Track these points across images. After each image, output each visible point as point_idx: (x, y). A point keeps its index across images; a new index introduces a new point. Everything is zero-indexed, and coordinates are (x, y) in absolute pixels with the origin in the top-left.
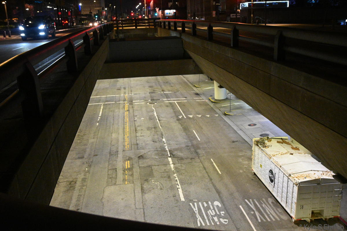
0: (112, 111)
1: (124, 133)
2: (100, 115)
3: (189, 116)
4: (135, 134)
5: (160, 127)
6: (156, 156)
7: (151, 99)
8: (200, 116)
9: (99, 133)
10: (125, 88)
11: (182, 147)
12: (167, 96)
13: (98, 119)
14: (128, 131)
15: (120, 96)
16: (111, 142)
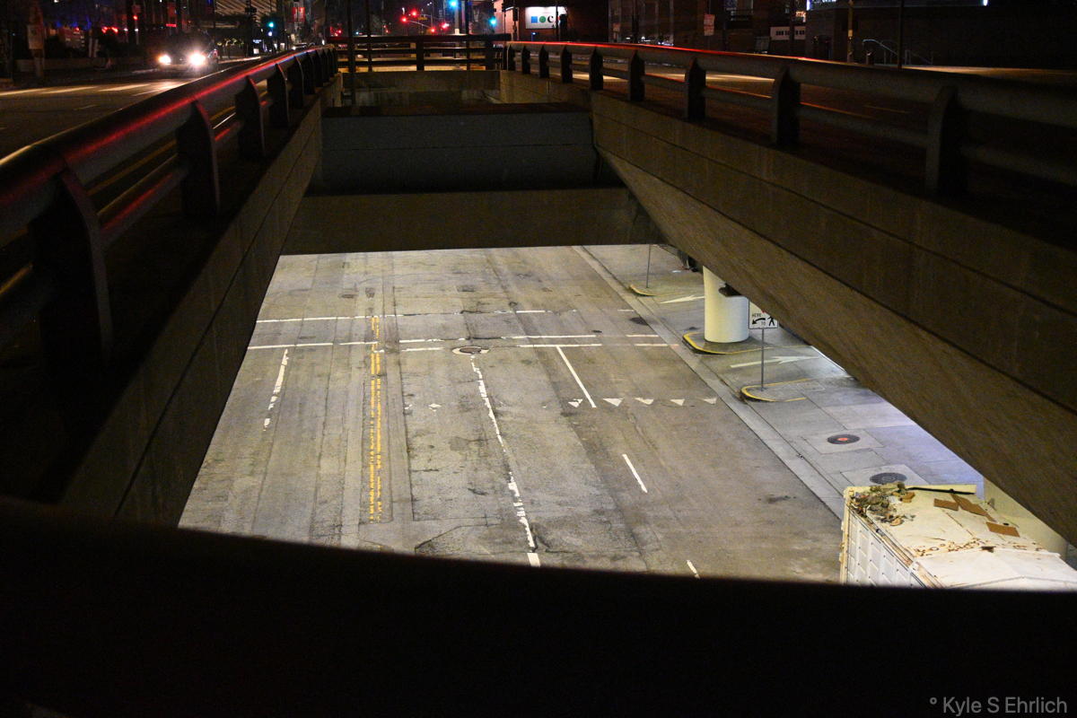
0: (319, 376)
1: (363, 458)
2: (277, 390)
3: (608, 400)
4: (406, 461)
5: (499, 437)
6: (484, 545)
7: (466, 334)
8: (649, 402)
9: (272, 458)
10: (370, 293)
11: (580, 516)
12: (528, 326)
13: (269, 402)
14: (379, 449)
15: (352, 322)
16: (316, 491)
